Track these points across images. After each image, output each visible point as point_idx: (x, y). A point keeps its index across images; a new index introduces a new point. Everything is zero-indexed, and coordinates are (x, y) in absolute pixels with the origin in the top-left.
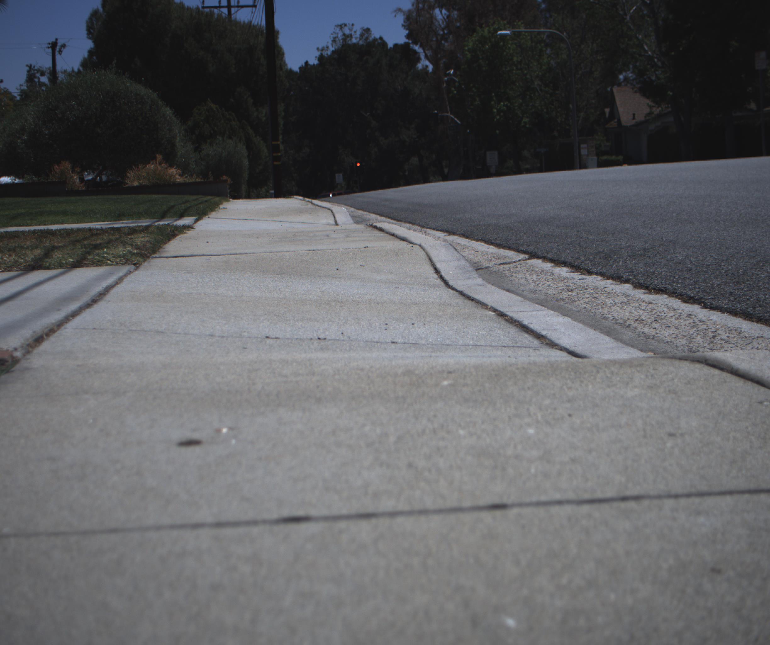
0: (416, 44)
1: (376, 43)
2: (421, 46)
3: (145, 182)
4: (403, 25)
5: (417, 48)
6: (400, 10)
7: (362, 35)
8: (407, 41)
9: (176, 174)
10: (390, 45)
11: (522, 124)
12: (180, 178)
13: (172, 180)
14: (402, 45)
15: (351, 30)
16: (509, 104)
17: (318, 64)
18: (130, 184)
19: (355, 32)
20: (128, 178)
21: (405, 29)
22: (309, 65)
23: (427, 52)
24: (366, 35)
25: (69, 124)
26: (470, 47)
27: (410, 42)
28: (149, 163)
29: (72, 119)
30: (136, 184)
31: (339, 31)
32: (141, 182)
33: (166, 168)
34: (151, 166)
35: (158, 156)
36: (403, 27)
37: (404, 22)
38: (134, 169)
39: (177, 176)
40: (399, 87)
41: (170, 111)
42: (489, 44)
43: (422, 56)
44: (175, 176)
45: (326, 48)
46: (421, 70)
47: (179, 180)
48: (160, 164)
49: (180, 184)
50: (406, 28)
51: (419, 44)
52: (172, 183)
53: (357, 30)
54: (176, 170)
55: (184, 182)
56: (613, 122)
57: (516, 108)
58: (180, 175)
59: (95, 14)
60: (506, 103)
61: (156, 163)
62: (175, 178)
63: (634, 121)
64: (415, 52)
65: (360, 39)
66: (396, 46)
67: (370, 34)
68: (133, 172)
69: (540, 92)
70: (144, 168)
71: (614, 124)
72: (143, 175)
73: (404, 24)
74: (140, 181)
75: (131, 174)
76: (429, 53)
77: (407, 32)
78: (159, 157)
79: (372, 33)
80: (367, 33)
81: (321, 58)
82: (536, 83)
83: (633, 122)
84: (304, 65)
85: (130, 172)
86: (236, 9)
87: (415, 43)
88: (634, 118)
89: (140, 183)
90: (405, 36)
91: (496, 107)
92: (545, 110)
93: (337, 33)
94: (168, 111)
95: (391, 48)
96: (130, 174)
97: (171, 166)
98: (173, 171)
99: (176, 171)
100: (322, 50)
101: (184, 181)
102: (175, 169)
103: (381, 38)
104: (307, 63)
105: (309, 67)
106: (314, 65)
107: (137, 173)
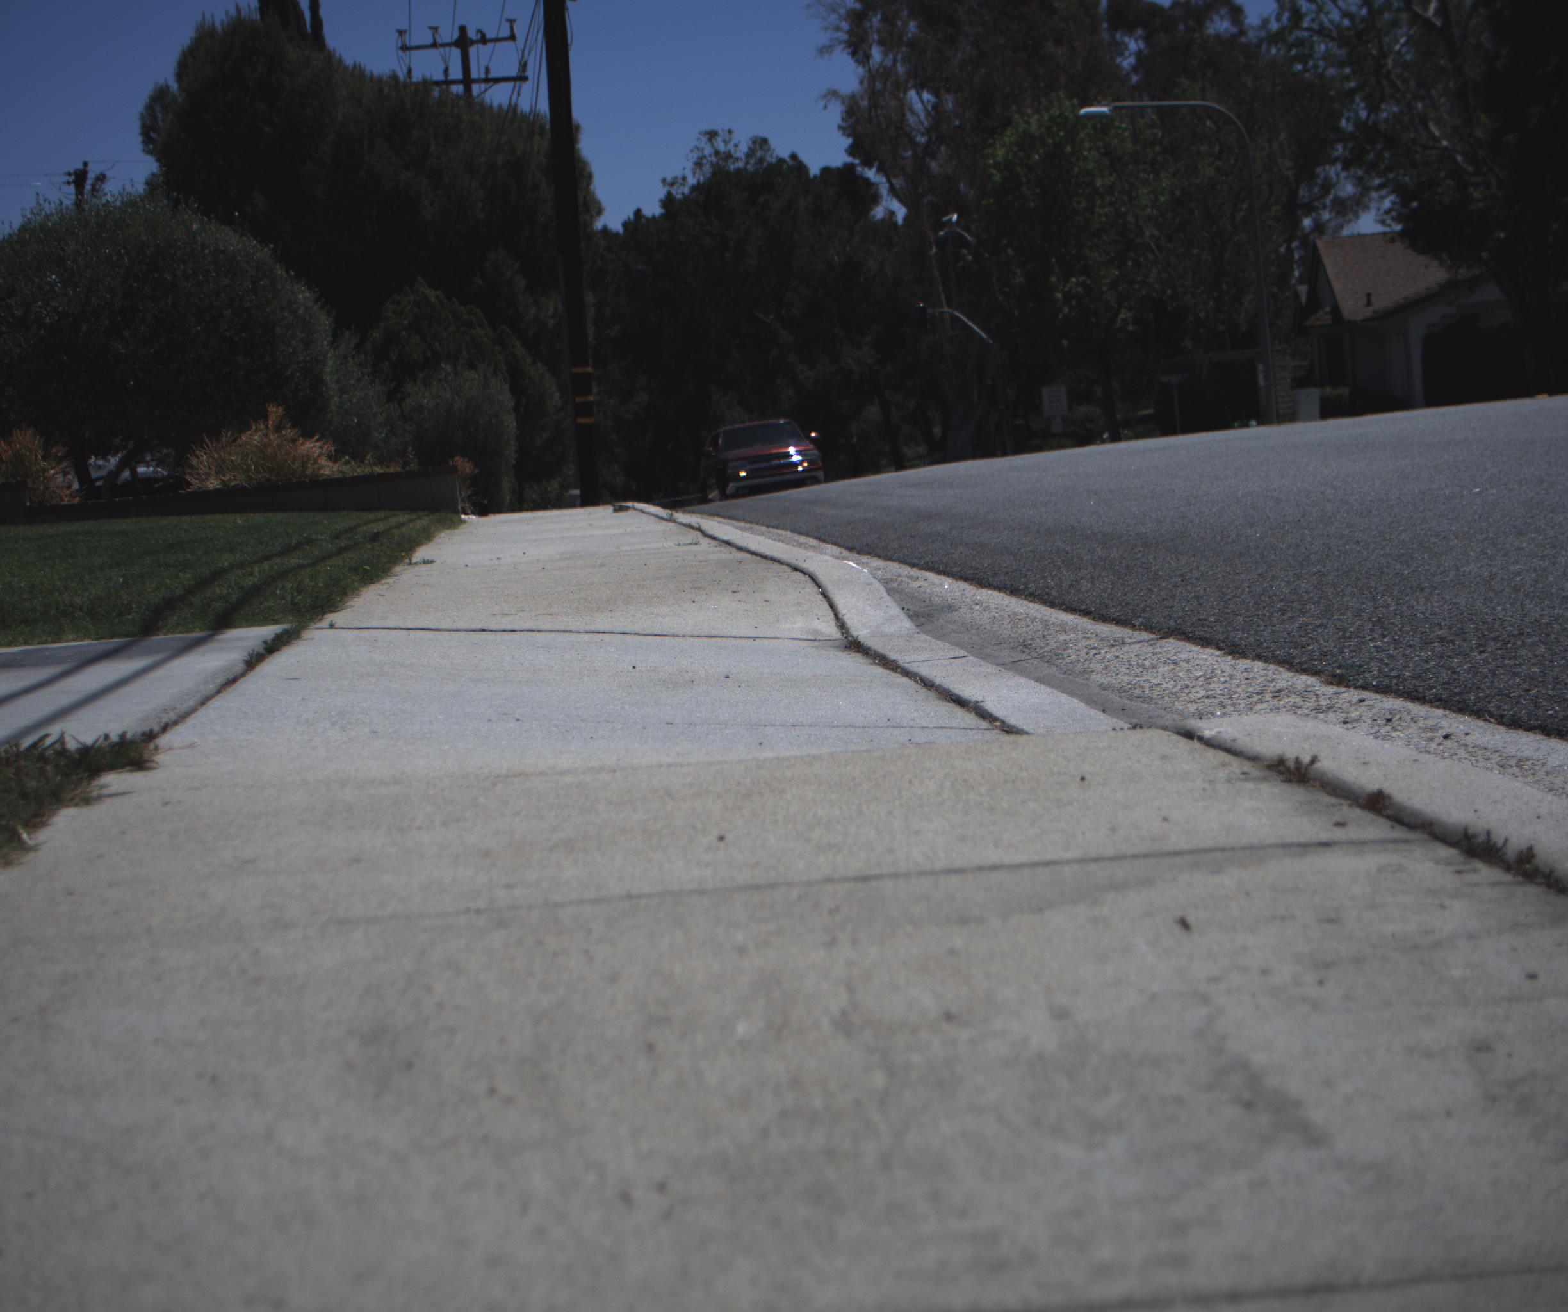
0: (870, 166)
1: (785, 166)
2: (881, 169)
3: (234, 479)
4: (840, 127)
5: (871, 174)
6: (834, 94)
7: (750, 154)
8: (849, 159)
9: (320, 455)
10: (814, 170)
11: (1119, 324)
12: (331, 464)
13: (308, 472)
14: (838, 170)
15: (725, 142)
16: (1089, 281)
17: (662, 215)
18: (196, 484)
19: (736, 146)
20: (192, 467)
21: (844, 134)
22: (644, 216)
23: (894, 181)
24: (759, 153)
25: (42, 332)
26: (999, 158)
27: (857, 161)
28: (249, 428)
29: (48, 320)
30: (213, 484)
31: (706, 144)
32: (225, 479)
33: (294, 441)
34: (254, 437)
35: (272, 409)
36: (841, 132)
37: (843, 119)
38: (208, 447)
39: (323, 461)
40: (836, 258)
41: (308, 294)
42: (1041, 151)
43: (884, 190)
44: (316, 462)
45: (680, 181)
46: (883, 220)
47: (329, 469)
48: (278, 429)
49: (330, 483)
50: (847, 133)
51: (876, 164)
52: (307, 480)
53: (739, 142)
54: (318, 444)
55: (341, 475)
56: (1320, 313)
57: (1104, 289)
58: (331, 458)
59: (160, 96)
60: (1081, 279)
61: (267, 427)
62: (317, 466)
63: (1371, 309)
64: (868, 183)
65: (747, 163)
66: (826, 171)
67: (768, 150)
68: (205, 453)
69: (1157, 252)
70: (234, 440)
71: (1323, 317)
72: (232, 461)
73: (844, 124)
74: (224, 475)
75: (202, 460)
76: (898, 182)
77: (849, 141)
78: (275, 411)
79: (772, 147)
80: (761, 147)
81: (668, 202)
82: (1147, 234)
83: (1368, 312)
84: (632, 217)
85: (197, 452)
86: (483, 86)
87: (868, 163)
88: (1369, 304)
89: (223, 482)
90: (846, 151)
91: (1061, 287)
92: (1169, 292)
93: (703, 149)
94: (304, 295)
95: (815, 176)
96: (198, 457)
97: (308, 435)
98: (311, 447)
99: (321, 447)
100: (672, 184)
101: (342, 472)
102: (318, 441)
103: (794, 156)
104: (638, 213)
105: (643, 220)
106: (654, 217)
107: (216, 456)
